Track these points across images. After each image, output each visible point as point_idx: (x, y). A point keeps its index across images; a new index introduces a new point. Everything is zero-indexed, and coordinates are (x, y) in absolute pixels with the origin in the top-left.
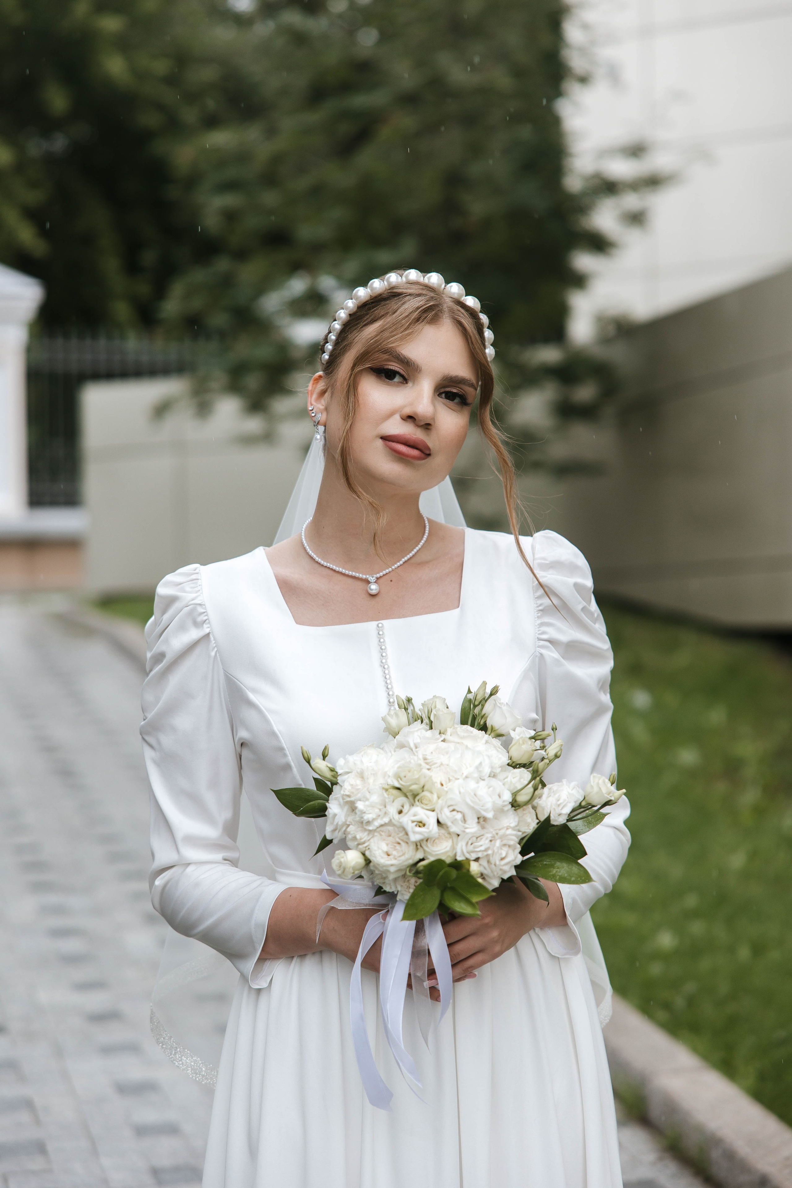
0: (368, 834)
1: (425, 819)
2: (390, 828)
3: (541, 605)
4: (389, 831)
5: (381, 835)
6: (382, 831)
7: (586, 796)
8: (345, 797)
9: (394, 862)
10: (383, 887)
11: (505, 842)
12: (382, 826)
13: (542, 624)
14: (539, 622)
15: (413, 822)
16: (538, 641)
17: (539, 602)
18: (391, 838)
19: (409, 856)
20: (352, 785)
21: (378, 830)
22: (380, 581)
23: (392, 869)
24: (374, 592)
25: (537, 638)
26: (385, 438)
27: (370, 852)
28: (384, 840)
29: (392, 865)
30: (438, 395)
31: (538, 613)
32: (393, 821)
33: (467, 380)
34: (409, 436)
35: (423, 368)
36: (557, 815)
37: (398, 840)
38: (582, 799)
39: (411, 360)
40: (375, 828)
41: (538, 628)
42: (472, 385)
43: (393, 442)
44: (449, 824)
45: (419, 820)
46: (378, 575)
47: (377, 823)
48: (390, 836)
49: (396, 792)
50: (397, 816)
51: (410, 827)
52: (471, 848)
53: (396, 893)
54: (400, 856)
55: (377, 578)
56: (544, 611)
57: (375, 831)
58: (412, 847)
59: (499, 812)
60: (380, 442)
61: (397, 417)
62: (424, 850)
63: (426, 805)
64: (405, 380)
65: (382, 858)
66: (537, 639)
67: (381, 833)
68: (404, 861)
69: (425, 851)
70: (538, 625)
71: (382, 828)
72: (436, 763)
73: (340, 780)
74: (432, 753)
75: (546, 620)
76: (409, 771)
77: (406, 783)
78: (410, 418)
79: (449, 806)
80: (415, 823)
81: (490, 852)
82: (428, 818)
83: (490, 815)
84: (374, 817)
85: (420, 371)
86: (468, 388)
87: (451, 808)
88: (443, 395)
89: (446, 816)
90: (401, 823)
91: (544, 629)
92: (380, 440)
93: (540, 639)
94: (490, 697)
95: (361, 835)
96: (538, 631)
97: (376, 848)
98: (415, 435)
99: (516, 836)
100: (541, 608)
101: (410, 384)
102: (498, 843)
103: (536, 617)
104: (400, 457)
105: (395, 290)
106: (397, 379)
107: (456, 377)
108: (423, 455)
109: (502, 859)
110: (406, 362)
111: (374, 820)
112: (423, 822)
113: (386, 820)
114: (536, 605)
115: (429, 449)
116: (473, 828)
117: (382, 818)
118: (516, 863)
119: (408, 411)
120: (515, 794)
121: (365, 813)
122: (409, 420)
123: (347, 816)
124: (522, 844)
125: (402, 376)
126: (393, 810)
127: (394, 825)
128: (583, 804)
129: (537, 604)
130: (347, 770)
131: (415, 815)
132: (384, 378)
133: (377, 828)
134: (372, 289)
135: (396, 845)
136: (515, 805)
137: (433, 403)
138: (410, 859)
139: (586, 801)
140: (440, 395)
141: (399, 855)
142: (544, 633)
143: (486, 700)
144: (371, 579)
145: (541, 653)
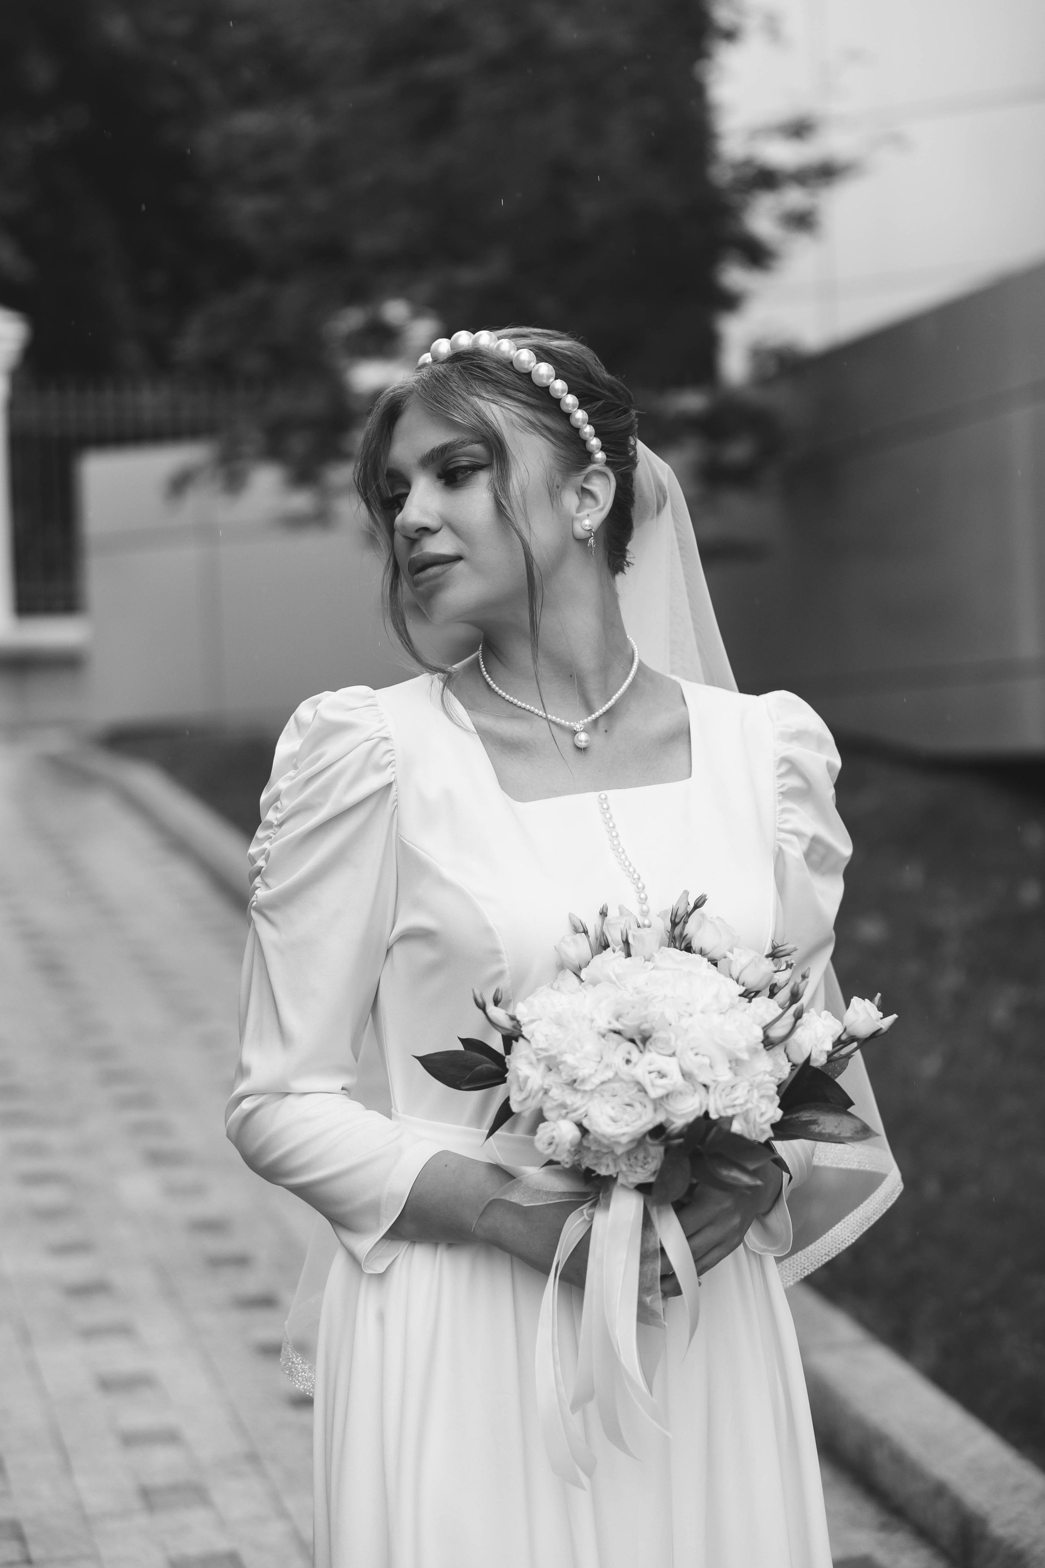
0: (582, 1097)
1: (664, 1068)
2: (616, 1085)
3: (782, 786)
4: (614, 1089)
5: (602, 1096)
7: (847, 1027)
8: (539, 1052)
9: (623, 1130)
10: (596, 1170)
11: (763, 1092)
12: (603, 1083)
13: (784, 811)
14: (779, 808)
15: (649, 1072)
16: (778, 832)
17: (782, 781)
18: (617, 1098)
19: (647, 1120)
20: (547, 1035)
21: (598, 1089)
23: (624, 1140)
24: (582, 745)
25: (778, 828)
27: (590, 1120)
28: (607, 1102)
29: (624, 1134)
31: (779, 796)
32: (620, 1074)
36: (819, 1053)
37: (627, 1100)
38: (842, 1032)
40: (593, 1087)
41: (779, 815)
44: (696, 1072)
45: (658, 1070)
46: (584, 722)
47: (596, 1080)
48: (615, 1096)
49: (616, 1036)
50: (623, 1068)
51: (646, 1081)
52: (727, 1102)
53: (615, 1176)
54: (633, 1122)
55: (584, 727)
56: (788, 794)
57: (593, 1091)
58: (650, 1107)
59: (753, 1052)
63: (663, 1049)
65: (609, 1126)
66: (777, 830)
67: (603, 1092)
68: (641, 1127)
69: (667, 1111)
70: (779, 811)
71: (604, 1087)
72: (655, 997)
73: (525, 1031)
74: (647, 984)
75: (789, 805)
76: (633, 1008)
77: (629, 1023)
79: (692, 1049)
80: (653, 1074)
81: (749, 1106)
82: (668, 1066)
83: (745, 1056)
84: (592, 1071)
87: (695, 1051)
89: (691, 1062)
90: (633, 1076)
91: (786, 816)
93: (780, 830)
94: (695, 910)
95: (571, 1099)
96: (780, 818)
97: (596, 1115)
99: (773, 1083)
100: (782, 790)
102: (756, 1094)
103: (777, 800)
109: (762, 1115)
111: (591, 1075)
112: (663, 1072)
113: (610, 1074)
114: (777, 786)
116: (724, 1075)
117: (603, 1072)
118: (776, 1120)
120: (766, 1029)
121: (576, 1068)
123: (544, 1077)
124: (781, 1095)
126: (618, 1060)
127: (622, 1080)
128: (844, 1037)
129: (778, 784)
130: (533, 1018)
131: (649, 1064)
133: (598, 1086)
135: (626, 1107)
136: (768, 1043)
138: (649, 1123)
139: (848, 1034)
141: (634, 1118)
142: (786, 821)
143: (689, 915)
144: (578, 726)
145: (780, 848)
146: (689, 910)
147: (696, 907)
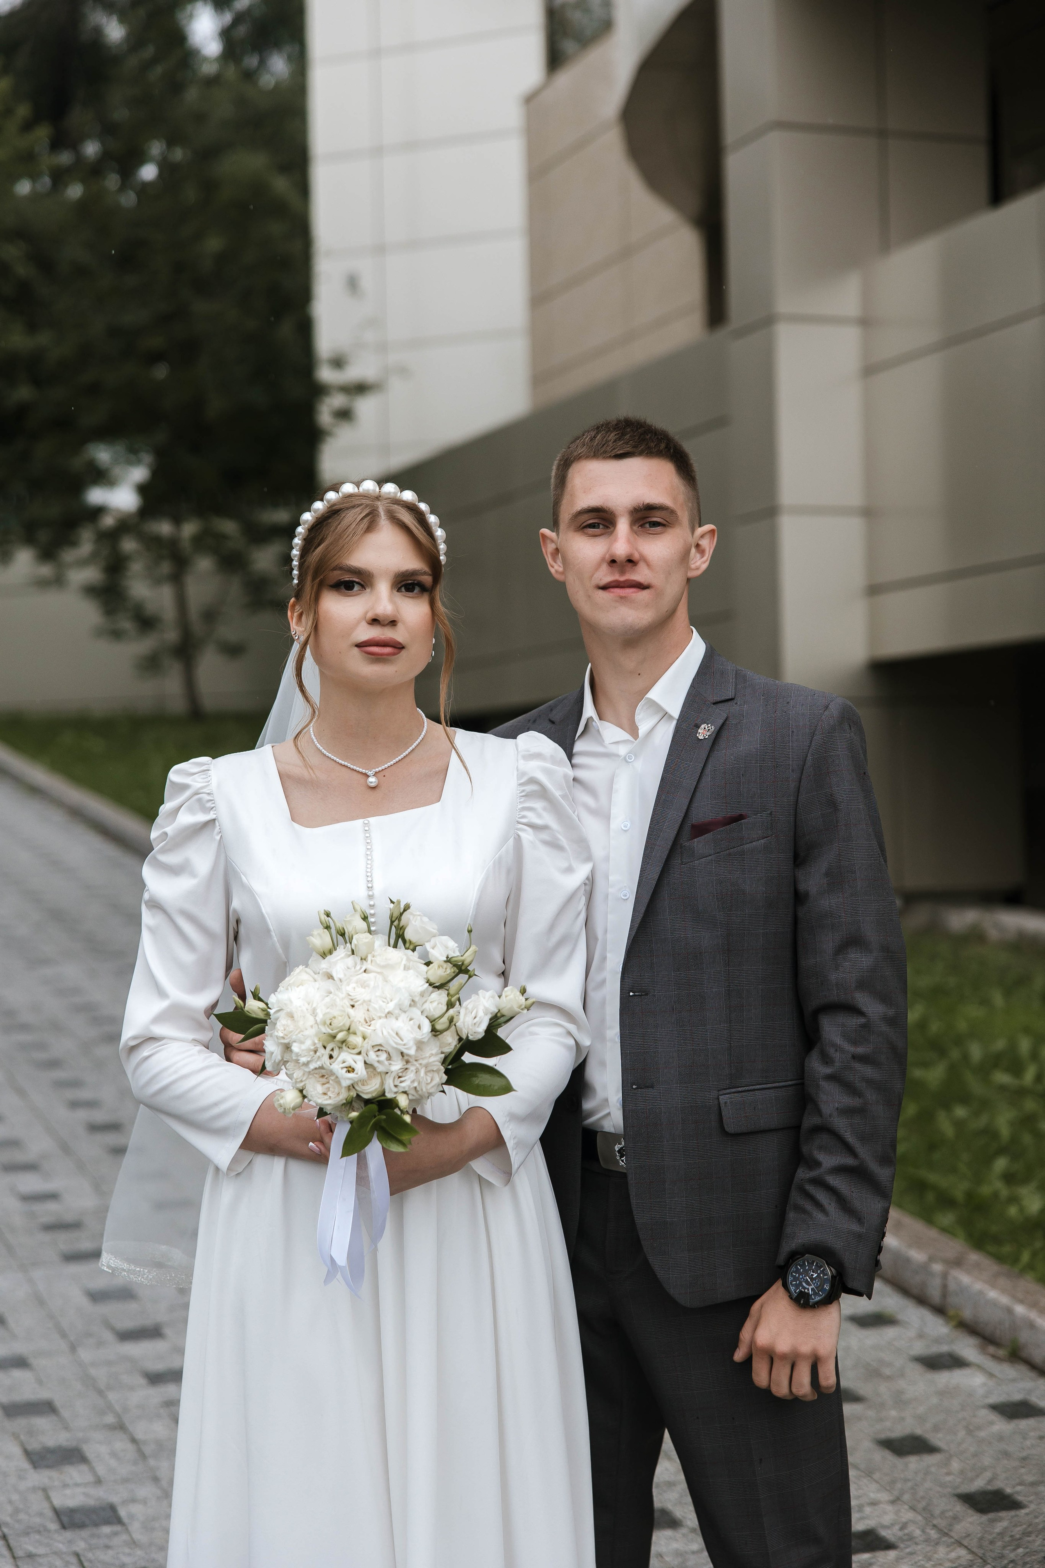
0: (305, 1075)
1: (353, 1065)
2: (323, 1072)
3: (523, 791)
4: (322, 1075)
5: (316, 1077)
6: (316, 1074)
7: (500, 1009)
9: (329, 1102)
11: (429, 1068)
12: (315, 1069)
13: (523, 809)
15: (342, 1068)
17: (521, 788)
19: (344, 1094)
21: (312, 1072)
22: (378, 775)
23: (329, 1107)
24: (373, 785)
25: (517, 821)
26: (359, 645)
27: (307, 1090)
28: (319, 1081)
30: (398, 591)
31: (521, 799)
32: (325, 1065)
33: (418, 570)
34: (378, 639)
35: (374, 572)
38: (497, 1012)
39: (362, 569)
41: (519, 812)
42: (425, 573)
43: (366, 646)
44: (376, 1064)
45: (349, 1065)
46: (377, 770)
47: (311, 1066)
48: (323, 1079)
50: (327, 1061)
51: (341, 1072)
52: (397, 1084)
54: (335, 1095)
55: (376, 773)
56: (526, 797)
57: (310, 1072)
58: (345, 1089)
59: (422, 1042)
60: (356, 650)
61: (364, 624)
62: (356, 1090)
63: (354, 1049)
64: (363, 587)
65: (318, 1098)
66: (516, 823)
67: (315, 1075)
68: (339, 1101)
70: (517, 809)
71: (315, 1071)
73: (273, 1017)
75: (526, 804)
77: (332, 1030)
78: (375, 621)
80: (345, 1069)
82: (355, 1062)
84: (309, 1060)
85: (373, 575)
86: (422, 576)
87: (374, 1050)
88: (403, 589)
89: (372, 1057)
90: (332, 1068)
91: (525, 812)
92: (356, 648)
93: (519, 823)
94: (405, 912)
96: (519, 814)
97: (312, 1090)
98: (384, 635)
99: (439, 1059)
100: (520, 794)
101: (368, 590)
102: (422, 1071)
103: (517, 802)
104: (377, 659)
105: (334, 508)
106: (356, 588)
107: (407, 571)
108: (396, 651)
109: (429, 1083)
110: (358, 572)
111: (308, 1063)
112: (352, 1067)
113: (319, 1064)
115: (400, 643)
116: (397, 1064)
117: (317, 1062)
119: (370, 615)
120: (435, 1021)
121: (300, 1055)
122: (374, 623)
123: (283, 1053)
124: (445, 1067)
125: (358, 583)
126: (324, 1055)
128: (499, 1015)
130: (278, 1009)
131: (344, 1062)
132: (344, 590)
133: (312, 1070)
134: (315, 511)
136: (436, 1032)
137: (391, 600)
139: (501, 1013)
140: (399, 590)
141: (333, 1094)
142: (523, 817)
143: (401, 914)
144: (369, 773)
145: (519, 836)
146: (402, 911)
147: (405, 910)
